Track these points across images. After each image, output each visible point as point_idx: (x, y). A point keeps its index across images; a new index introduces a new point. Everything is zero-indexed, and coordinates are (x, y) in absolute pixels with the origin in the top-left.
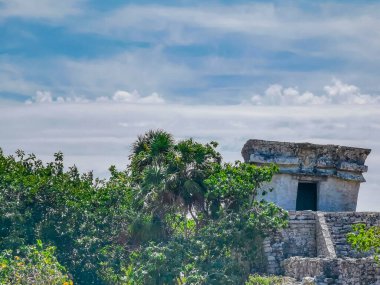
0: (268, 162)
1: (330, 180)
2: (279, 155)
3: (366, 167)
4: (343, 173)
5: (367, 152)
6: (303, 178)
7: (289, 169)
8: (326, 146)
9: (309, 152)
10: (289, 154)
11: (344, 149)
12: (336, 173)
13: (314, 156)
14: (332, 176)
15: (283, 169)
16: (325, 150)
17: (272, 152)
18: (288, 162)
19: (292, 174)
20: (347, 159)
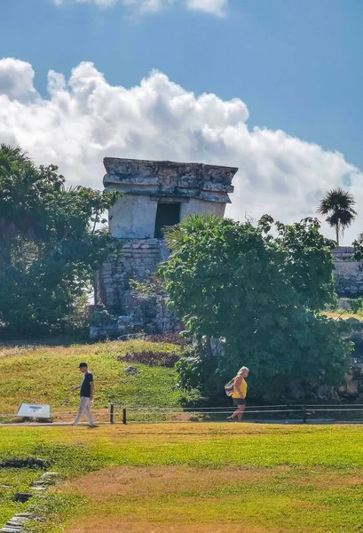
0: (124, 182)
1: (192, 202)
2: (137, 175)
3: (233, 187)
4: (206, 194)
5: (234, 171)
6: (163, 199)
7: (147, 189)
8: (188, 165)
9: (170, 171)
10: (148, 173)
11: (208, 168)
12: (198, 194)
13: (176, 175)
14: (194, 198)
15: (141, 190)
16: (188, 169)
17: (130, 171)
18: (145, 182)
19: (150, 195)
20: (212, 179)
